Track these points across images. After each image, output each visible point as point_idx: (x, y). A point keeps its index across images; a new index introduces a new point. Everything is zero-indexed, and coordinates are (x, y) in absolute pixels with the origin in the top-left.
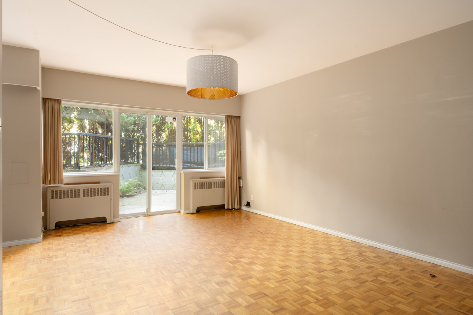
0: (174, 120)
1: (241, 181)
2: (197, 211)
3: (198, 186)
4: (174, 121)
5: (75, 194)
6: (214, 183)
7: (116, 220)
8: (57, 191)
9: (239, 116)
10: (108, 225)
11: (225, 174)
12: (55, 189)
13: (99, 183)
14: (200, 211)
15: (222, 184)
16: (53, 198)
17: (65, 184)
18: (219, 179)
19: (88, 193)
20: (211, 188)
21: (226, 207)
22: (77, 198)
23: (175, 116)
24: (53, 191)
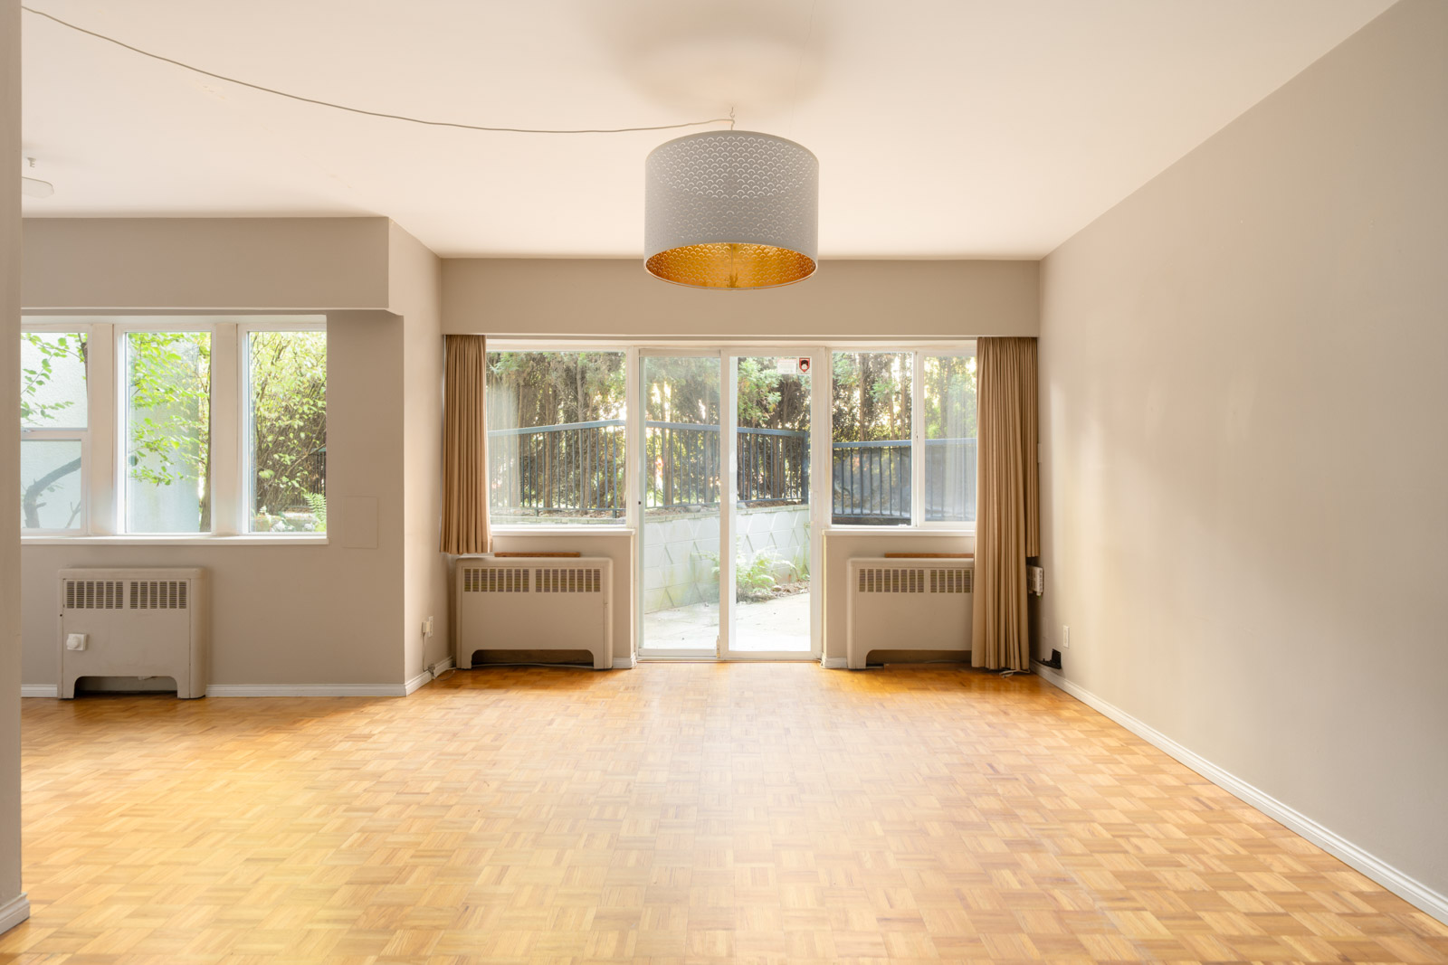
0: (804, 366)
1: (1038, 570)
2: (867, 665)
3: (869, 581)
4: (804, 371)
5: (517, 581)
6: (933, 574)
7: (620, 662)
8: (476, 571)
9: (1034, 336)
10: (595, 674)
11: (972, 545)
12: (472, 566)
13: (577, 555)
14: (880, 664)
15: (963, 581)
16: (467, 589)
17: (497, 555)
18: (951, 563)
19: (549, 581)
20: (921, 590)
21: (975, 662)
22: (522, 594)
23: (805, 357)
24: (468, 571)
